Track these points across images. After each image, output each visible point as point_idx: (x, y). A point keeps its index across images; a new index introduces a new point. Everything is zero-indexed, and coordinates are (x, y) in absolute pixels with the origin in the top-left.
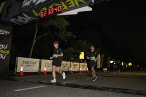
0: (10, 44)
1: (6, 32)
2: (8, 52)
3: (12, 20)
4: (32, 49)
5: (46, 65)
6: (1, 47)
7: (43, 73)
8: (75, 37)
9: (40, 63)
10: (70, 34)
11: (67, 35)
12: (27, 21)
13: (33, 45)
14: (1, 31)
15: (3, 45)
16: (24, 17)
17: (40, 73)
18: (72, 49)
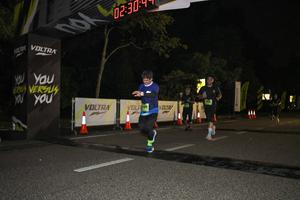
0: (59, 73)
1: (50, 50)
2: (56, 90)
3: (59, 27)
4: (100, 77)
5: (130, 111)
6: (43, 80)
7: (124, 125)
8: (186, 47)
9: (118, 106)
10: (175, 42)
11: (170, 45)
12: (88, 27)
13: (102, 68)
14: (41, 49)
15: (45, 77)
16: (82, 19)
17: (118, 127)
18: (180, 73)
